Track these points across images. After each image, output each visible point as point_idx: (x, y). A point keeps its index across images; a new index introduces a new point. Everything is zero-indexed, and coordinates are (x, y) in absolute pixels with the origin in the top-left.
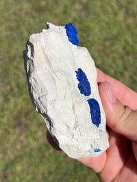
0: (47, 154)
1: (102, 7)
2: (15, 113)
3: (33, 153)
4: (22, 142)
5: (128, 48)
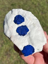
2: (6, 50)
4: (8, 61)
5: (43, 25)
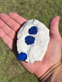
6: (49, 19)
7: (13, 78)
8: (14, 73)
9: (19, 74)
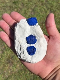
0: (21, 74)
1: (40, 10)
2: (7, 57)
3: (16, 74)
6: (41, 16)
7: (9, 76)
8: (10, 72)
9: (15, 72)
